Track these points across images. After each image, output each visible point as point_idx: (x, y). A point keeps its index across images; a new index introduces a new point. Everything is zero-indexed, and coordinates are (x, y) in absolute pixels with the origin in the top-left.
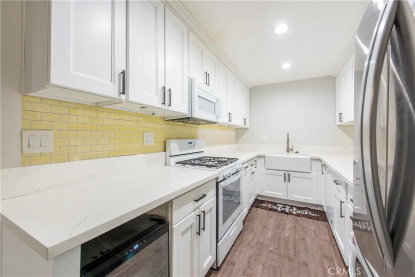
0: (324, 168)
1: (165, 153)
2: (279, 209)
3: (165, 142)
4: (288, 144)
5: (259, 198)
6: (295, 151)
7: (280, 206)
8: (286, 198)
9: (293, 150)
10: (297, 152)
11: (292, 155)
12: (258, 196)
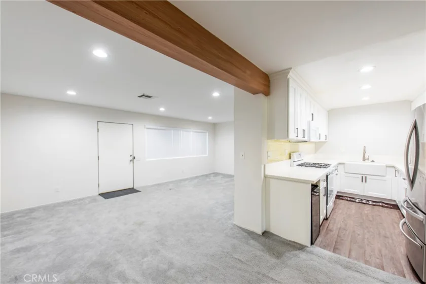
0: (397, 173)
1: (290, 160)
2: (357, 201)
3: (290, 155)
4: (364, 154)
5: (339, 194)
6: (371, 160)
7: (358, 200)
8: (362, 194)
9: (368, 159)
10: (373, 161)
11: (367, 163)
12: (338, 192)
